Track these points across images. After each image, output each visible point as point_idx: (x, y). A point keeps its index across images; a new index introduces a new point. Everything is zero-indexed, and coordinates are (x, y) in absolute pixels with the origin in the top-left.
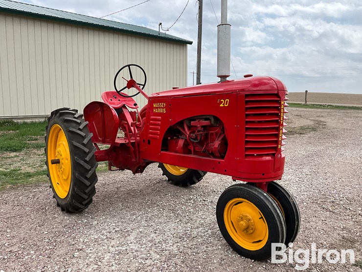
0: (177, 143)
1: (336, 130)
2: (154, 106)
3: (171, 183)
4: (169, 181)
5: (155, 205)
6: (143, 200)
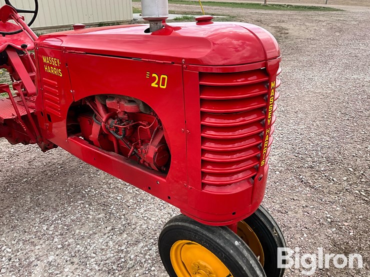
1: (299, 40)
2: (44, 60)
5: (79, 197)
6: (63, 186)
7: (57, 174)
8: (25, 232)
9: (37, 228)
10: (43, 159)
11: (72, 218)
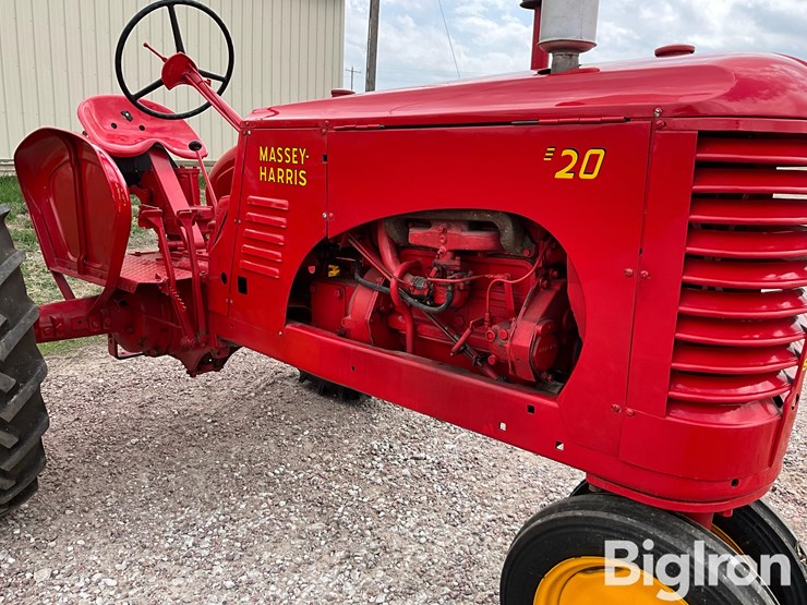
0: (345, 297)
2: (263, 155)
3: (309, 388)
4: (302, 380)
5: (261, 483)
6: (222, 459)
7: (206, 435)
8: (145, 547)
9: (170, 540)
10: (172, 403)
11: (250, 525)
